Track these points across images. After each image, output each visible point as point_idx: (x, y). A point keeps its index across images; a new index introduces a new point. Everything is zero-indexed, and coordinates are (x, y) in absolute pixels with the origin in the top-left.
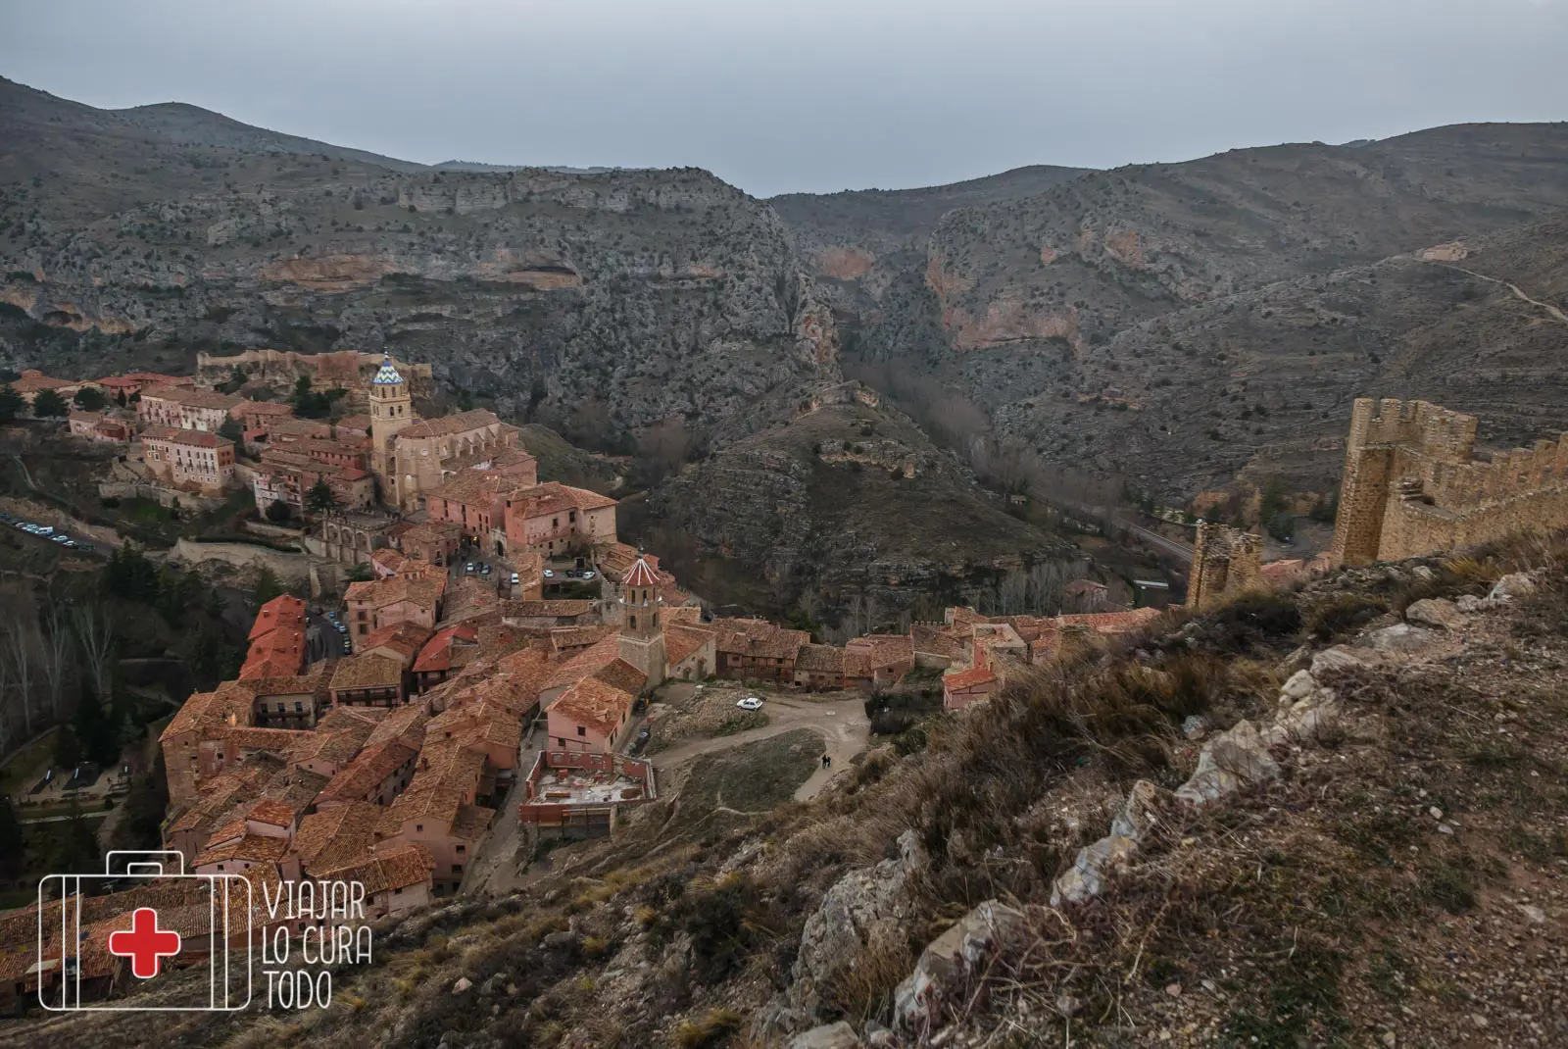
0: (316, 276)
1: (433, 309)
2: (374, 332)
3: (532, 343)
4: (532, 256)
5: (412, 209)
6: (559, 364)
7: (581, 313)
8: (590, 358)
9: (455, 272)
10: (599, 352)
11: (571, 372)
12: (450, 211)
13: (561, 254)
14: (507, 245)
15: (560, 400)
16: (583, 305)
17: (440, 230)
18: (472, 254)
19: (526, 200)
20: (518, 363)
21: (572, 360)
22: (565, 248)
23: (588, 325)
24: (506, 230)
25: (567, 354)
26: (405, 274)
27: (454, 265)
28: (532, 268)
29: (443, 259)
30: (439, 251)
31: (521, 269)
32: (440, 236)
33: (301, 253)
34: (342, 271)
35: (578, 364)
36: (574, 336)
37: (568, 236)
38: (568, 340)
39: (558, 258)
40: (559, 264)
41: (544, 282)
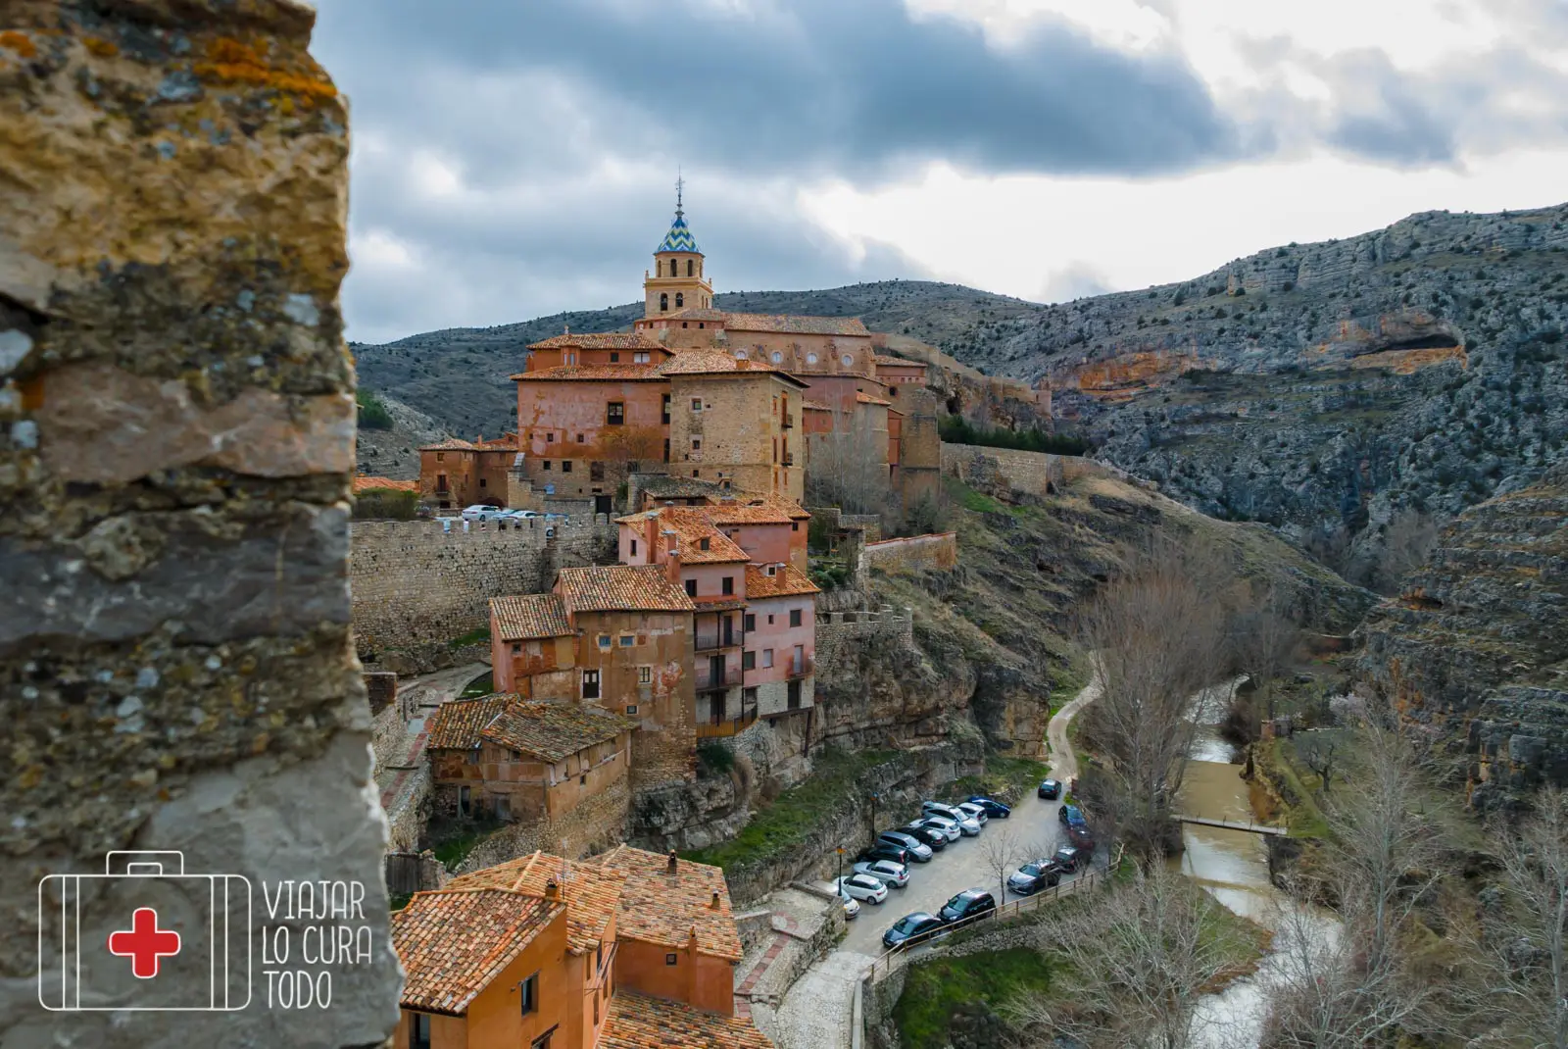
0: (1105, 384)
1: (1226, 409)
2: (1136, 436)
3: (1360, 448)
4: (1389, 325)
5: (1241, 292)
6: (1398, 476)
7: (1452, 397)
8: (1455, 461)
9: (1275, 362)
10: (1474, 455)
11: (1415, 486)
12: (1288, 287)
13: (1436, 312)
14: (1354, 313)
15: (1382, 529)
16: (1460, 384)
17: (1264, 308)
18: (1301, 334)
19: (1407, 256)
20: (1330, 477)
21: (1418, 469)
22: (1445, 303)
23: (1462, 413)
24: (1358, 295)
25: (1412, 460)
26: (1208, 371)
27: (1275, 352)
28: (1393, 345)
29: (1260, 345)
30: (1255, 336)
31: (1373, 349)
32: (1262, 316)
33: (1090, 356)
34: (1134, 374)
35: (1428, 473)
36: (1431, 431)
37: (1457, 287)
38: (1418, 438)
39: (1430, 318)
40: (1432, 331)
41: (1407, 364)
